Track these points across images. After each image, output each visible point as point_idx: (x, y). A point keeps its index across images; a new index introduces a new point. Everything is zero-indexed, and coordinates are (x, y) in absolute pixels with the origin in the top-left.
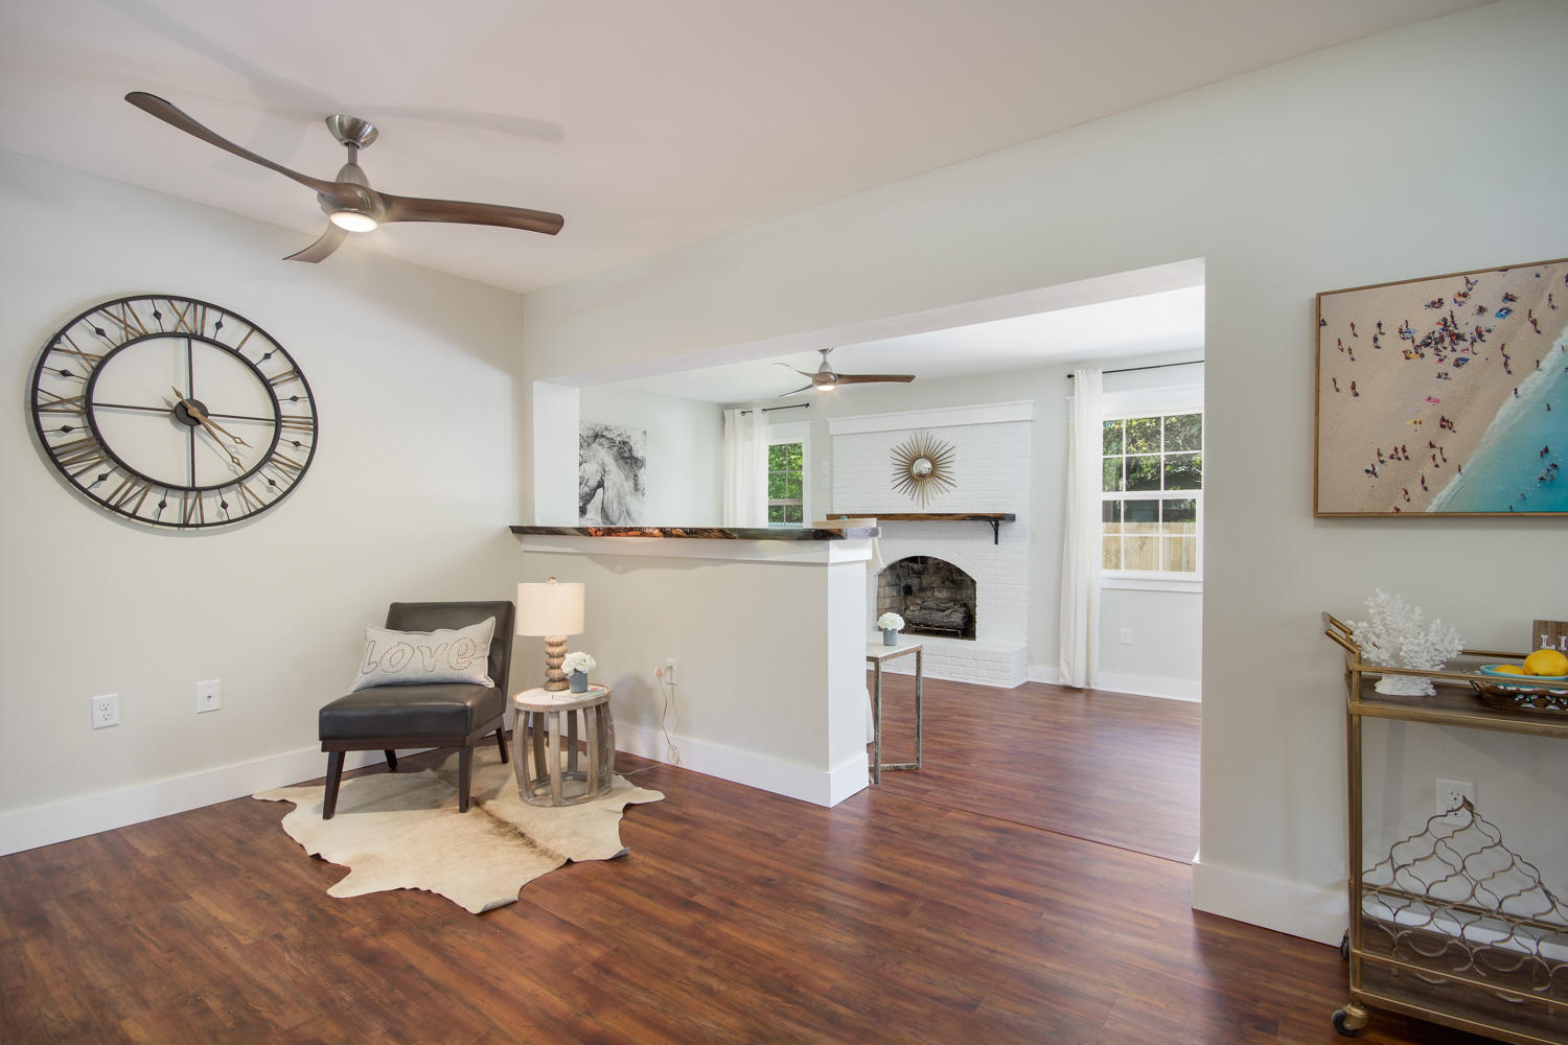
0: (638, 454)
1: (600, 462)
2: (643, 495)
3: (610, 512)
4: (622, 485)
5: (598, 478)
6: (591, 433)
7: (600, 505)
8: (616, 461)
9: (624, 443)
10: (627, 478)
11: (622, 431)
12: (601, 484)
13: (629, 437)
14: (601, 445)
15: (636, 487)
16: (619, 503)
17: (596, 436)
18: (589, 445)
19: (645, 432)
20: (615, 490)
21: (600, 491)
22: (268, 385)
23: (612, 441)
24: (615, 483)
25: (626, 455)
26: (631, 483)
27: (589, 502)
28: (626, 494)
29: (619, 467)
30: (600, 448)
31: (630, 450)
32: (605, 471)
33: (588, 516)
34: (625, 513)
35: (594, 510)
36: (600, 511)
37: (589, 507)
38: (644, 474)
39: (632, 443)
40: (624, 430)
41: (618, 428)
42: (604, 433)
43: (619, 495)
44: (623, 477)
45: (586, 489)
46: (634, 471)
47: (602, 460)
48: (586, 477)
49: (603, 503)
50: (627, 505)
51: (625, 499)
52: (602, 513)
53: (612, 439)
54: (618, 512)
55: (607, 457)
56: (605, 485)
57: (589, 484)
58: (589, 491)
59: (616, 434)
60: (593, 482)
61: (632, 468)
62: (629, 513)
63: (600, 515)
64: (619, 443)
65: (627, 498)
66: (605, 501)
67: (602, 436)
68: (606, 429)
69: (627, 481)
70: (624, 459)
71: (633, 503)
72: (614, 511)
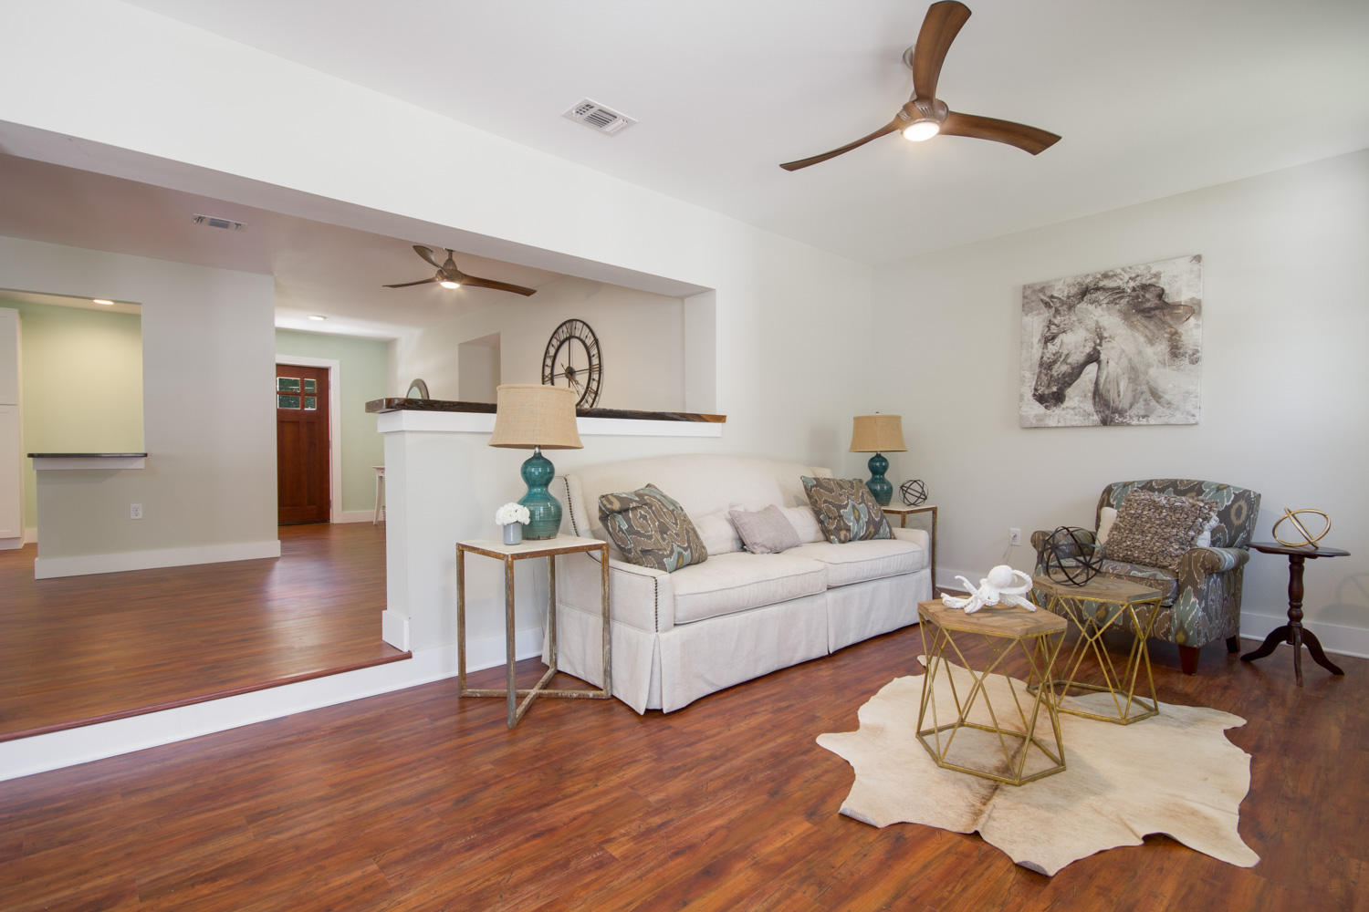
0: (1180, 292)
1: (1092, 326)
2: (1195, 361)
3: (1112, 395)
4: (1140, 353)
5: (1088, 350)
6: (1074, 291)
7: (1091, 387)
8: (1126, 319)
9: (1145, 287)
10: (1151, 341)
11: (1141, 270)
12: (1094, 358)
13: (1157, 275)
14: (1092, 302)
15: (1175, 351)
16: (1134, 380)
17: (1084, 292)
18: (1071, 308)
19: (1198, 258)
20: (1125, 362)
21: (1092, 368)
22: (588, 350)
23: (1118, 292)
24: (1123, 351)
25: (1148, 305)
26: (1162, 347)
27: (1070, 385)
28: (1149, 366)
29: (1132, 326)
30: (1091, 307)
31: (1161, 295)
32: (1101, 338)
33: (1067, 403)
34: (1147, 395)
35: (1078, 397)
36: (1090, 395)
37: (1069, 392)
38: (1197, 326)
39: (1163, 283)
40: (1142, 267)
41: (1130, 268)
42: (1101, 284)
43: (1133, 369)
44: (1142, 339)
45: (1065, 368)
46: (1171, 327)
47: (1097, 322)
48: (1065, 352)
49: (1097, 384)
50: (1152, 383)
51: (1147, 373)
52: (1094, 398)
53: (1119, 288)
54: (1130, 394)
55: (1107, 317)
56: (1103, 357)
57: (1069, 361)
58: (1070, 371)
59: (1127, 277)
60: (1077, 358)
61: (1164, 322)
62: (1155, 395)
63: (1091, 402)
64: (1134, 289)
65: (1152, 371)
66: (1102, 380)
67: (1097, 289)
68: (1105, 276)
69: (1152, 344)
70: (1146, 313)
71: (1168, 379)
72: (1122, 393)
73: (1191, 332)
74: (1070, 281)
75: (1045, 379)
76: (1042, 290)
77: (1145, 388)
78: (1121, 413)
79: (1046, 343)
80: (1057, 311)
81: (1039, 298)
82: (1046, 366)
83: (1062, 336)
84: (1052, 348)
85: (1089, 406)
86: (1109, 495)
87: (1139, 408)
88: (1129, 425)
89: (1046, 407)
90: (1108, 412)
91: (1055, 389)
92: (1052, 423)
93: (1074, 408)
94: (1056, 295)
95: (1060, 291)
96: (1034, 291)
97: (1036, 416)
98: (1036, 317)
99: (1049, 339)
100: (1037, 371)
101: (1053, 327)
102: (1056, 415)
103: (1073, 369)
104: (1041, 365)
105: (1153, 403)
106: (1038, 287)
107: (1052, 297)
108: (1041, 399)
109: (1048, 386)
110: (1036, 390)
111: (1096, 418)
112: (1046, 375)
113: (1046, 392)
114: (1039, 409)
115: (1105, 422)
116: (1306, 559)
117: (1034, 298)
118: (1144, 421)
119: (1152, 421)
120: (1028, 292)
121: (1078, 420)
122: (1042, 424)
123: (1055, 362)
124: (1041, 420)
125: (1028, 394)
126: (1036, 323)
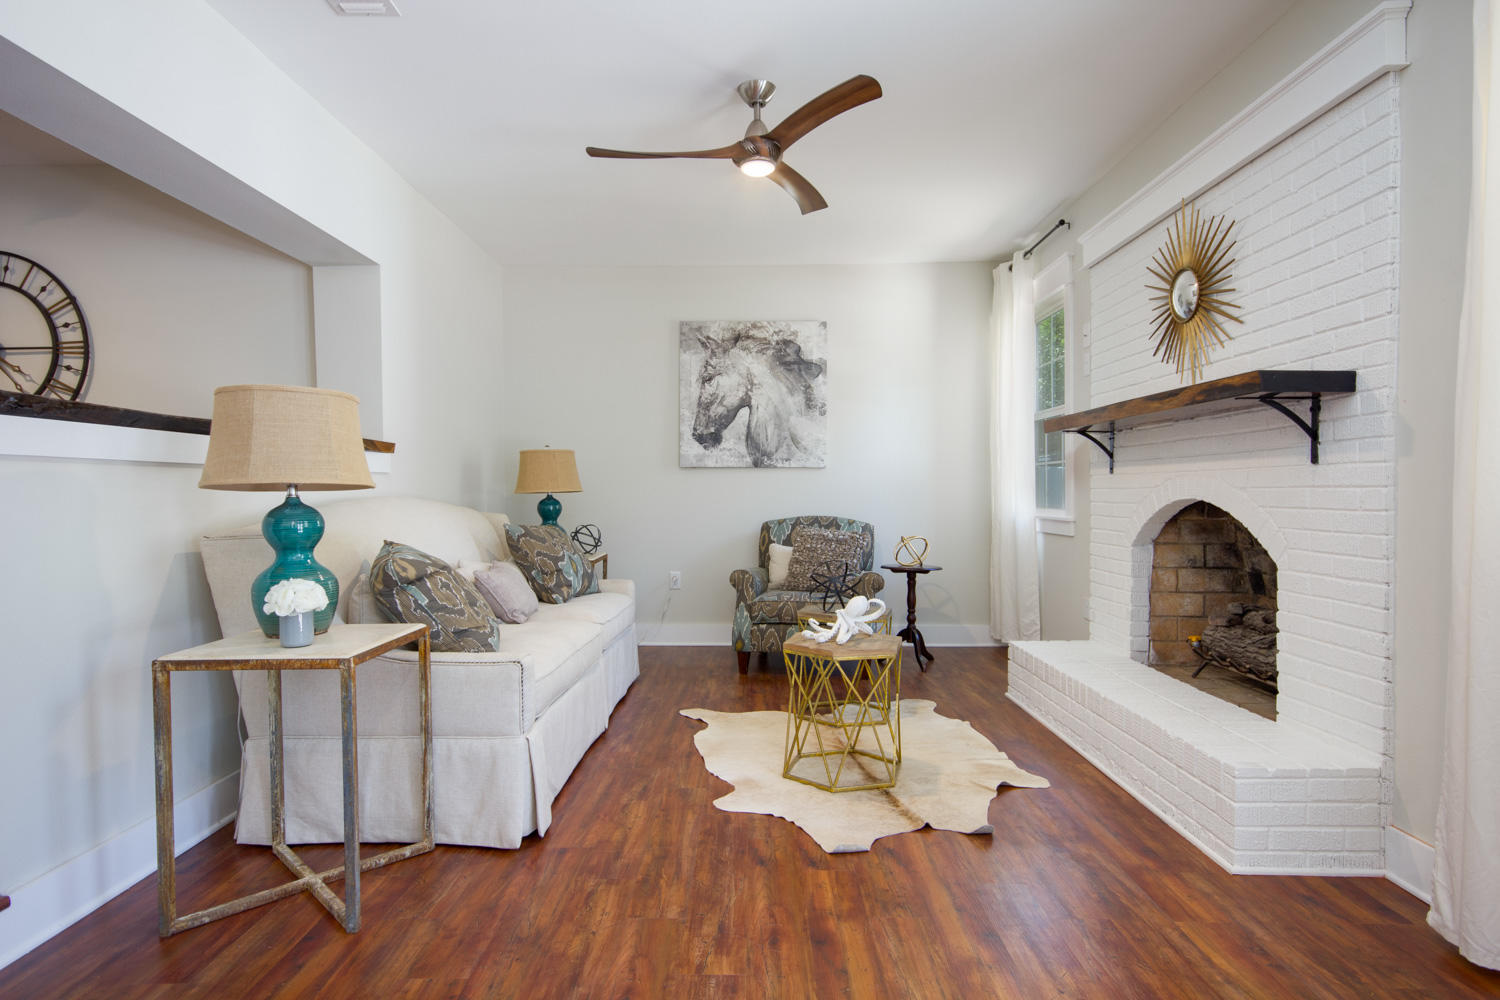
0: (812, 353)
1: (744, 372)
2: (823, 413)
3: (762, 439)
4: (783, 401)
5: (741, 394)
6: (728, 335)
8: (772, 369)
9: (787, 343)
10: (791, 392)
11: (782, 326)
12: (745, 402)
13: (795, 333)
14: (745, 349)
15: (809, 403)
16: (778, 426)
17: (737, 339)
18: (725, 351)
19: (824, 324)
20: (771, 409)
21: (745, 411)
22: (47, 314)
23: (765, 342)
24: (770, 399)
25: (788, 359)
26: (800, 398)
27: (726, 427)
28: (790, 414)
29: (777, 376)
30: (743, 354)
31: (798, 350)
32: (752, 384)
33: (724, 445)
34: (789, 441)
35: (733, 437)
36: (744, 438)
37: (726, 433)
38: (825, 383)
39: (799, 341)
40: (784, 324)
41: (774, 322)
42: (751, 333)
43: (778, 415)
44: (784, 390)
45: (721, 410)
46: (805, 381)
47: (748, 369)
48: (721, 394)
49: (749, 427)
50: (792, 429)
51: (788, 420)
52: (747, 440)
53: (765, 339)
54: (776, 439)
55: (755, 365)
56: (753, 402)
57: (725, 403)
58: (725, 412)
59: (771, 331)
60: (732, 400)
61: (801, 376)
62: (795, 440)
63: (744, 444)
64: (778, 343)
65: (793, 419)
66: (753, 424)
67: (748, 337)
68: (754, 326)
69: (792, 395)
70: (786, 365)
71: (803, 425)
72: (769, 437)
73: (821, 387)
74: (723, 324)
75: (703, 419)
76: (699, 329)
77: (786, 434)
78: (769, 456)
79: (703, 383)
80: (713, 352)
81: (693, 336)
82: (704, 406)
83: (717, 378)
84: (709, 389)
85: (743, 449)
86: (768, 532)
87: (782, 453)
88: (775, 467)
89: (705, 447)
90: (759, 457)
91: (712, 430)
92: (711, 463)
93: (730, 450)
94: (712, 336)
95: (716, 333)
96: (691, 329)
97: (696, 456)
98: (694, 357)
99: (707, 380)
100: (696, 410)
101: (710, 368)
102: (714, 456)
103: (728, 411)
104: (699, 404)
105: (793, 448)
106: (695, 326)
107: (708, 338)
108: (700, 439)
109: (707, 427)
110: (695, 429)
111: (749, 460)
112: (704, 415)
113: (705, 433)
114: (697, 448)
115: (756, 464)
116: (918, 575)
117: (691, 336)
118: (787, 464)
119: (793, 465)
120: (686, 329)
121: (733, 461)
122: (702, 464)
123: (712, 403)
124: (700, 460)
125: (687, 432)
126: (694, 361)
